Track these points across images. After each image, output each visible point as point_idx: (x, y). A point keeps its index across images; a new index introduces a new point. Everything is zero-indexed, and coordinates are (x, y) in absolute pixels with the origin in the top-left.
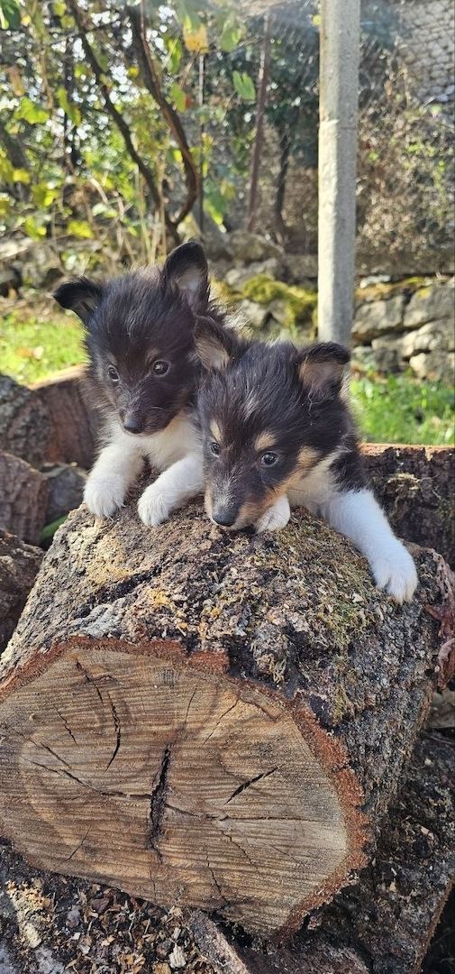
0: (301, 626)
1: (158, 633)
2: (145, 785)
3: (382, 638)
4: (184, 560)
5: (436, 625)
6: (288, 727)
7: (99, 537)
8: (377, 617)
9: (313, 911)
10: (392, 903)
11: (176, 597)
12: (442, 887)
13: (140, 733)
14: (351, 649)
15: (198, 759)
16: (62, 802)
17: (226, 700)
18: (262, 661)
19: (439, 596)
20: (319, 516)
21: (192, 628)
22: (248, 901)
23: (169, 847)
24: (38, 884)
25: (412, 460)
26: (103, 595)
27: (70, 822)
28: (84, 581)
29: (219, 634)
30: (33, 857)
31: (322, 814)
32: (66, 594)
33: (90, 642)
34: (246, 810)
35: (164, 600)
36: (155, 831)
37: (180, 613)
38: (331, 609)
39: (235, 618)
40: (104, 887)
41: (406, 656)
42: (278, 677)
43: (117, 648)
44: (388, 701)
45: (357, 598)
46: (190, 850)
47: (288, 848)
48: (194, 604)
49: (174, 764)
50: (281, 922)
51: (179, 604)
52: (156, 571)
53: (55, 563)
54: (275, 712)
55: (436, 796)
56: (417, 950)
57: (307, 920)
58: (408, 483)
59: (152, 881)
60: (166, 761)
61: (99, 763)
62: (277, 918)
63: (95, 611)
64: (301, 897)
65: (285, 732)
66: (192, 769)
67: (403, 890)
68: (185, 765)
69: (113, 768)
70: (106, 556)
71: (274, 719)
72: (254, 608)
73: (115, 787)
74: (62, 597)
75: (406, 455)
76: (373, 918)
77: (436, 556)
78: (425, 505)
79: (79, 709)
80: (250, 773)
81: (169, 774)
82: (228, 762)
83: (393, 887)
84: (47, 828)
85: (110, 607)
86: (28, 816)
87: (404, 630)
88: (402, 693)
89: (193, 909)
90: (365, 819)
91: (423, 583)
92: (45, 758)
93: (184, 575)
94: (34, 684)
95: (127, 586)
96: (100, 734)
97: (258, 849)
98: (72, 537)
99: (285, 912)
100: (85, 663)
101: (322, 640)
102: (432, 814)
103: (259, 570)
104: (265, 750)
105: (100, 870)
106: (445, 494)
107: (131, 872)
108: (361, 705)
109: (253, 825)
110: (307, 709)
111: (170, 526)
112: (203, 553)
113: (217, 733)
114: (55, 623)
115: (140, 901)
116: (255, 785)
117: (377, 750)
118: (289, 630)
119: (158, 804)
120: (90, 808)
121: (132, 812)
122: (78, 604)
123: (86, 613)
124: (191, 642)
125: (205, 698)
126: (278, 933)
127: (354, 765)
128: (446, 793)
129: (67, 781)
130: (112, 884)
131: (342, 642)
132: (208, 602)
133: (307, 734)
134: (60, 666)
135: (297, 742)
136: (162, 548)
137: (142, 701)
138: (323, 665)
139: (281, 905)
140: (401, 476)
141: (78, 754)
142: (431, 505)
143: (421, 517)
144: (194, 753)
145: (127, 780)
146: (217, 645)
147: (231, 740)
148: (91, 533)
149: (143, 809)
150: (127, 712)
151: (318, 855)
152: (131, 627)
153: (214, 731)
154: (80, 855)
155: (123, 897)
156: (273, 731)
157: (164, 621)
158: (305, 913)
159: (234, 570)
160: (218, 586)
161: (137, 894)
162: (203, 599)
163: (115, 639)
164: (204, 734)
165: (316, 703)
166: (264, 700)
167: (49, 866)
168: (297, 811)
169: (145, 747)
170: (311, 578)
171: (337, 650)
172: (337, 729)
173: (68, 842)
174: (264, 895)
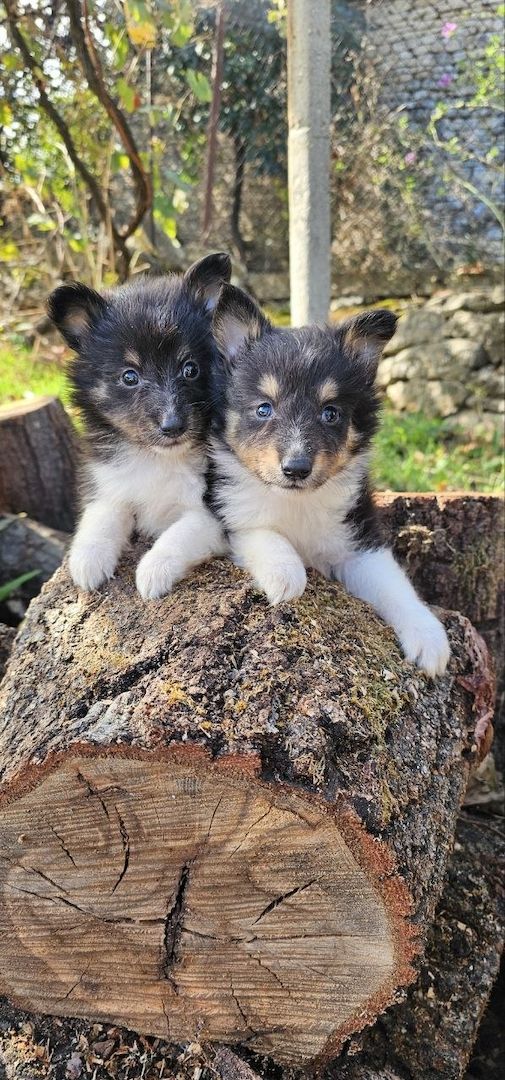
0: (337, 717)
1: (177, 736)
2: (159, 908)
3: (417, 719)
4: (195, 643)
5: (469, 698)
6: (330, 835)
7: (85, 616)
8: (411, 695)
9: (353, 1035)
10: (430, 1011)
11: (193, 690)
12: (484, 988)
13: (154, 850)
14: (388, 735)
15: (222, 875)
16: (58, 934)
17: (258, 807)
18: (300, 761)
19: (469, 664)
20: (334, 579)
21: (216, 727)
22: (279, 1030)
23: (186, 977)
24: (27, 1029)
25: (424, 510)
26: (103, 690)
27: (67, 955)
28: (73, 670)
29: (248, 733)
30: (22, 998)
31: (366, 927)
32: (52, 687)
33: (95, 749)
34: (279, 929)
35: (180, 695)
36: (170, 959)
37: (200, 710)
38: (364, 691)
39: (264, 712)
40: (107, 1026)
41: (442, 737)
42: (318, 778)
43: (127, 755)
44: (430, 792)
45: (389, 675)
46: (210, 977)
47: (327, 968)
48: (214, 698)
49: (194, 882)
50: (317, 1051)
51: (197, 697)
52: (163, 658)
53: (33, 647)
54: (314, 818)
55: (471, 885)
56: (460, 1060)
57: (347, 1045)
58: (421, 536)
59: (166, 1016)
60: (184, 879)
61: (103, 886)
62: (313, 1046)
63: (94, 709)
64: (340, 1021)
65: (328, 840)
66: (216, 887)
67: (443, 995)
68: (207, 883)
69: (118, 891)
70: (97, 639)
71: (313, 827)
72: (283, 698)
73: (122, 913)
74: (46, 690)
75: (417, 505)
76: (411, 1030)
77: (462, 619)
78: (439, 559)
79: (80, 827)
80: (283, 887)
81: (187, 894)
82: (258, 878)
83: (431, 993)
84: (40, 965)
85: (113, 704)
86: (15, 952)
87: (438, 707)
88: (443, 781)
89: (215, 1043)
90: (415, 930)
91: (455, 652)
92: (36, 884)
93: (198, 662)
94: (24, 800)
95: (131, 677)
96: (104, 853)
97: (292, 971)
98: (51, 615)
99: (322, 1039)
100: (89, 772)
101: (359, 730)
102: (468, 907)
103: (283, 651)
104: (302, 861)
105: (103, 1007)
106: (460, 546)
107: (141, 1008)
108: (405, 799)
109: (286, 945)
110: (351, 812)
111: (171, 600)
112: (215, 633)
113: (245, 846)
114: (43, 723)
115: (151, 1039)
116: (290, 900)
117: (424, 849)
118: (324, 722)
119: (173, 926)
120: (91, 938)
121: (143, 940)
122: (72, 700)
123: (83, 712)
124: (216, 744)
125: (232, 807)
126: (312, 1062)
127: (402, 871)
128: (481, 881)
129: (64, 909)
130: (118, 1022)
131: (379, 729)
132: (229, 693)
133: (351, 841)
134: (57, 778)
135: (340, 851)
136: (166, 627)
137: (156, 815)
138: (363, 759)
139: (316, 1031)
140: (413, 528)
141: (80, 877)
142: (445, 560)
143: (435, 573)
144: (218, 870)
145: (136, 904)
146: (248, 746)
147: (260, 853)
148: (76, 609)
149: (157, 936)
150: (138, 826)
151: (360, 973)
152: (143, 730)
153: (242, 843)
154: (79, 993)
155: (131, 1037)
156: (312, 839)
157: (183, 721)
158: (344, 1038)
159: (254, 653)
160: (237, 674)
161: (148, 1032)
162: (223, 690)
163: (125, 744)
164: (230, 848)
165: (361, 805)
166: (302, 806)
167: (41, 1007)
168: (337, 926)
169: (160, 866)
170: (337, 655)
171: (374, 739)
172: (384, 833)
173: (64, 979)
174: (297, 1022)
